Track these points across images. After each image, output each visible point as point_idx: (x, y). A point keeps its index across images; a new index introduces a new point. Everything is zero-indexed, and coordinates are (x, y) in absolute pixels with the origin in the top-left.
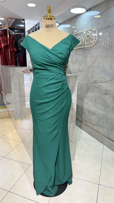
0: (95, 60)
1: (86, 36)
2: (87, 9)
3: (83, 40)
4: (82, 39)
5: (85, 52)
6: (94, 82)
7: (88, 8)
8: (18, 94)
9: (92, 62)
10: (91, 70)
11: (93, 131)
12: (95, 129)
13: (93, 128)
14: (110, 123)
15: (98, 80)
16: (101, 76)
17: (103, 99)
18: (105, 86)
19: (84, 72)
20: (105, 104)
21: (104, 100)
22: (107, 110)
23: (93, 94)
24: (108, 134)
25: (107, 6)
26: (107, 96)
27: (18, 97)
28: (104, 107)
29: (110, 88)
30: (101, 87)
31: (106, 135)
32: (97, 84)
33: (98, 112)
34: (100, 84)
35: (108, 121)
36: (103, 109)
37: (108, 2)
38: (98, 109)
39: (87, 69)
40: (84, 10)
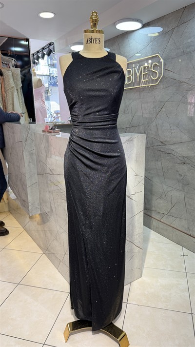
2: (144, 23)
5: (142, 94)
6: (160, 144)
7: (145, 21)
8: (36, 171)
9: (156, 110)
10: (154, 123)
11: (161, 225)
12: (165, 222)
13: (162, 220)
14: (192, 210)
15: (168, 140)
16: (173, 134)
17: (178, 171)
19: (141, 128)
20: (182, 179)
21: (180, 173)
22: (186, 188)
23: (159, 163)
24: (188, 228)
26: (185, 167)
27: (36, 176)
30: (173, 153)
31: (185, 231)
32: (167, 147)
33: (169, 193)
34: (172, 147)
35: (189, 207)
36: (178, 188)
37: (181, 13)
38: (170, 189)
39: (146, 123)
40: (139, 25)
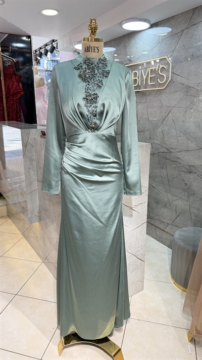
0: (168, 113)
1: (149, 70)
3: (145, 77)
4: (142, 76)
5: (148, 98)
6: (166, 151)
8: (36, 178)
9: (162, 116)
11: (165, 236)
13: (165, 230)
14: (197, 221)
15: (174, 147)
16: (179, 142)
17: (183, 180)
18: (188, 159)
19: (147, 134)
20: (188, 188)
21: (186, 182)
22: (192, 198)
23: (164, 171)
25: (189, 20)
26: (191, 176)
27: (36, 183)
28: (186, 194)
29: (197, 162)
32: (172, 154)
33: (174, 202)
34: (179, 155)
35: (194, 218)
36: (184, 198)
37: (191, 14)
38: (175, 198)
39: (152, 128)
40: (147, 25)
